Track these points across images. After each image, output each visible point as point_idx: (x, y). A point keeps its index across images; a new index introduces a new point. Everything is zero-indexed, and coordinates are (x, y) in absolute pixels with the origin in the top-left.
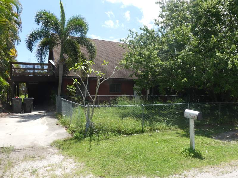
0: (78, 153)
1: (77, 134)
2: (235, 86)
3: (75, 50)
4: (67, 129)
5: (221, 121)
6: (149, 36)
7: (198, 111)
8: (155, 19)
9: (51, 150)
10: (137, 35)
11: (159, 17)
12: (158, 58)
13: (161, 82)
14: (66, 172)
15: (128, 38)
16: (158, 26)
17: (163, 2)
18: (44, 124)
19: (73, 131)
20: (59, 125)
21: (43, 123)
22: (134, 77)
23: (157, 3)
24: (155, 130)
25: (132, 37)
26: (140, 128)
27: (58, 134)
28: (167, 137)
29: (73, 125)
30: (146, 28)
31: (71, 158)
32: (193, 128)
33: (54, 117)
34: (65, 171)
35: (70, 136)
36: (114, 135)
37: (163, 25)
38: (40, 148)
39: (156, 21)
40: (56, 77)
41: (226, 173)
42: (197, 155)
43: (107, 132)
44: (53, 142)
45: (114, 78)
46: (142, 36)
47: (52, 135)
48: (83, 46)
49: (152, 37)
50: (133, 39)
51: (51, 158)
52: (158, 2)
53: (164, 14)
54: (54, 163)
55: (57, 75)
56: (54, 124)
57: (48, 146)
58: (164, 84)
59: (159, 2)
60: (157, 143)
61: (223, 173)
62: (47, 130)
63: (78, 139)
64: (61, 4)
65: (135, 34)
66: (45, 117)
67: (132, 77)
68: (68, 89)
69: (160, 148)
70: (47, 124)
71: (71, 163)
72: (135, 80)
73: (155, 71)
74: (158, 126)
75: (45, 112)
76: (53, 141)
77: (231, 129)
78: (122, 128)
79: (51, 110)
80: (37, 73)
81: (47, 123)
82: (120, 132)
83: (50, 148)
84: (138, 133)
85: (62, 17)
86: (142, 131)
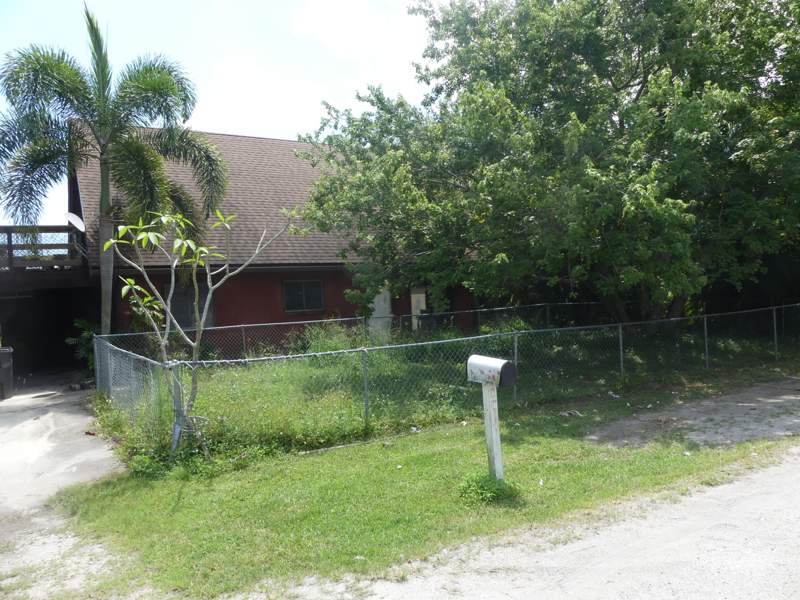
0: (128, 523)
1: (142, 460)
2: (658, 269)
3: (148, 177)
4: (118, 446)
5: (627, 381)
6: (390, 121)
7: (503, 358)
8: (416, 62)
9: (41, 521)
10: (350, 121)
11: (424, 57)
12: (416, 192)
13: (433, 270)
14: (67, 588)
15: (322, 128)
16: (429, 83)
17: (430, 6)
18: (41, 436)
19: (134, 452)
20: (93, 434)
21: (38, 434)
22: (353, 258)
23: (412, 11)
24: (408, 428)
25: (336, 127)
26: (358, 423)
27: (82, 467)
28: (439, 447)
29: (133, 432)
30: (376, 96)
31: (100, 541)
32: (493, 413)
33: (83, 408)
34: (63, 585)
35: (122, 469)
36: (267, 454)
37: (441, 81)
38: (6, 517)
39: (418, 68)
40: (92, 272)
41: (565, 543)
42: (502, 496)
43: (245, 446)
44: (58, 494)
45: (297, 262)
46: (366, 122)
47: (62, 468)
48: (181, 163)
49: (400, 122)
50: (338, 132)
51: (31, 547)
52: (416, 7)
53: (440, 45)
54: (37, 562)
55: (95, 264)
56: (77, 433)
57: (37, 510)
58: (442, 274)
59: (419, 9)
60: (399, 467)
61: (555, 543)
62: (48, 455)
63: (143, 477)
64: (90, 20)
65: (345, 117)
66: (51, 414)
67: (344, 257)
68: (135, 309)
69: (401, 484)
70: (51, 436)
71: (94, 558)
72: (350, 269)
73: (418, 235)
74: (420, 412)
75: (59, 394)
76: (57, 490)
77: (649, 406)
78: (297, 427)
79: (77, 386)
80: (23, 259)
81: (53, 429)
82: (287, 443)
83: (41, 516)
84: (350, 443)
85: (97, 65)
86: (366, 434)
